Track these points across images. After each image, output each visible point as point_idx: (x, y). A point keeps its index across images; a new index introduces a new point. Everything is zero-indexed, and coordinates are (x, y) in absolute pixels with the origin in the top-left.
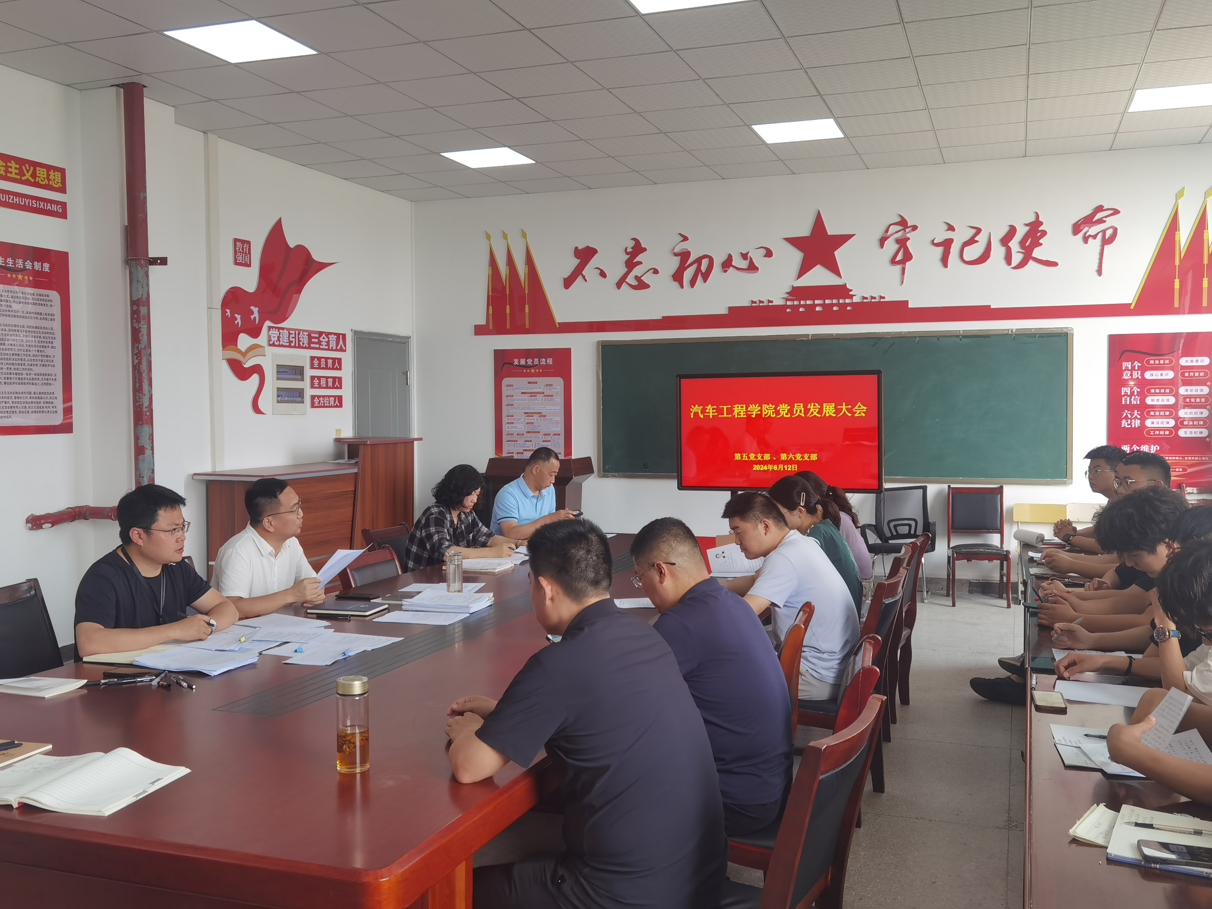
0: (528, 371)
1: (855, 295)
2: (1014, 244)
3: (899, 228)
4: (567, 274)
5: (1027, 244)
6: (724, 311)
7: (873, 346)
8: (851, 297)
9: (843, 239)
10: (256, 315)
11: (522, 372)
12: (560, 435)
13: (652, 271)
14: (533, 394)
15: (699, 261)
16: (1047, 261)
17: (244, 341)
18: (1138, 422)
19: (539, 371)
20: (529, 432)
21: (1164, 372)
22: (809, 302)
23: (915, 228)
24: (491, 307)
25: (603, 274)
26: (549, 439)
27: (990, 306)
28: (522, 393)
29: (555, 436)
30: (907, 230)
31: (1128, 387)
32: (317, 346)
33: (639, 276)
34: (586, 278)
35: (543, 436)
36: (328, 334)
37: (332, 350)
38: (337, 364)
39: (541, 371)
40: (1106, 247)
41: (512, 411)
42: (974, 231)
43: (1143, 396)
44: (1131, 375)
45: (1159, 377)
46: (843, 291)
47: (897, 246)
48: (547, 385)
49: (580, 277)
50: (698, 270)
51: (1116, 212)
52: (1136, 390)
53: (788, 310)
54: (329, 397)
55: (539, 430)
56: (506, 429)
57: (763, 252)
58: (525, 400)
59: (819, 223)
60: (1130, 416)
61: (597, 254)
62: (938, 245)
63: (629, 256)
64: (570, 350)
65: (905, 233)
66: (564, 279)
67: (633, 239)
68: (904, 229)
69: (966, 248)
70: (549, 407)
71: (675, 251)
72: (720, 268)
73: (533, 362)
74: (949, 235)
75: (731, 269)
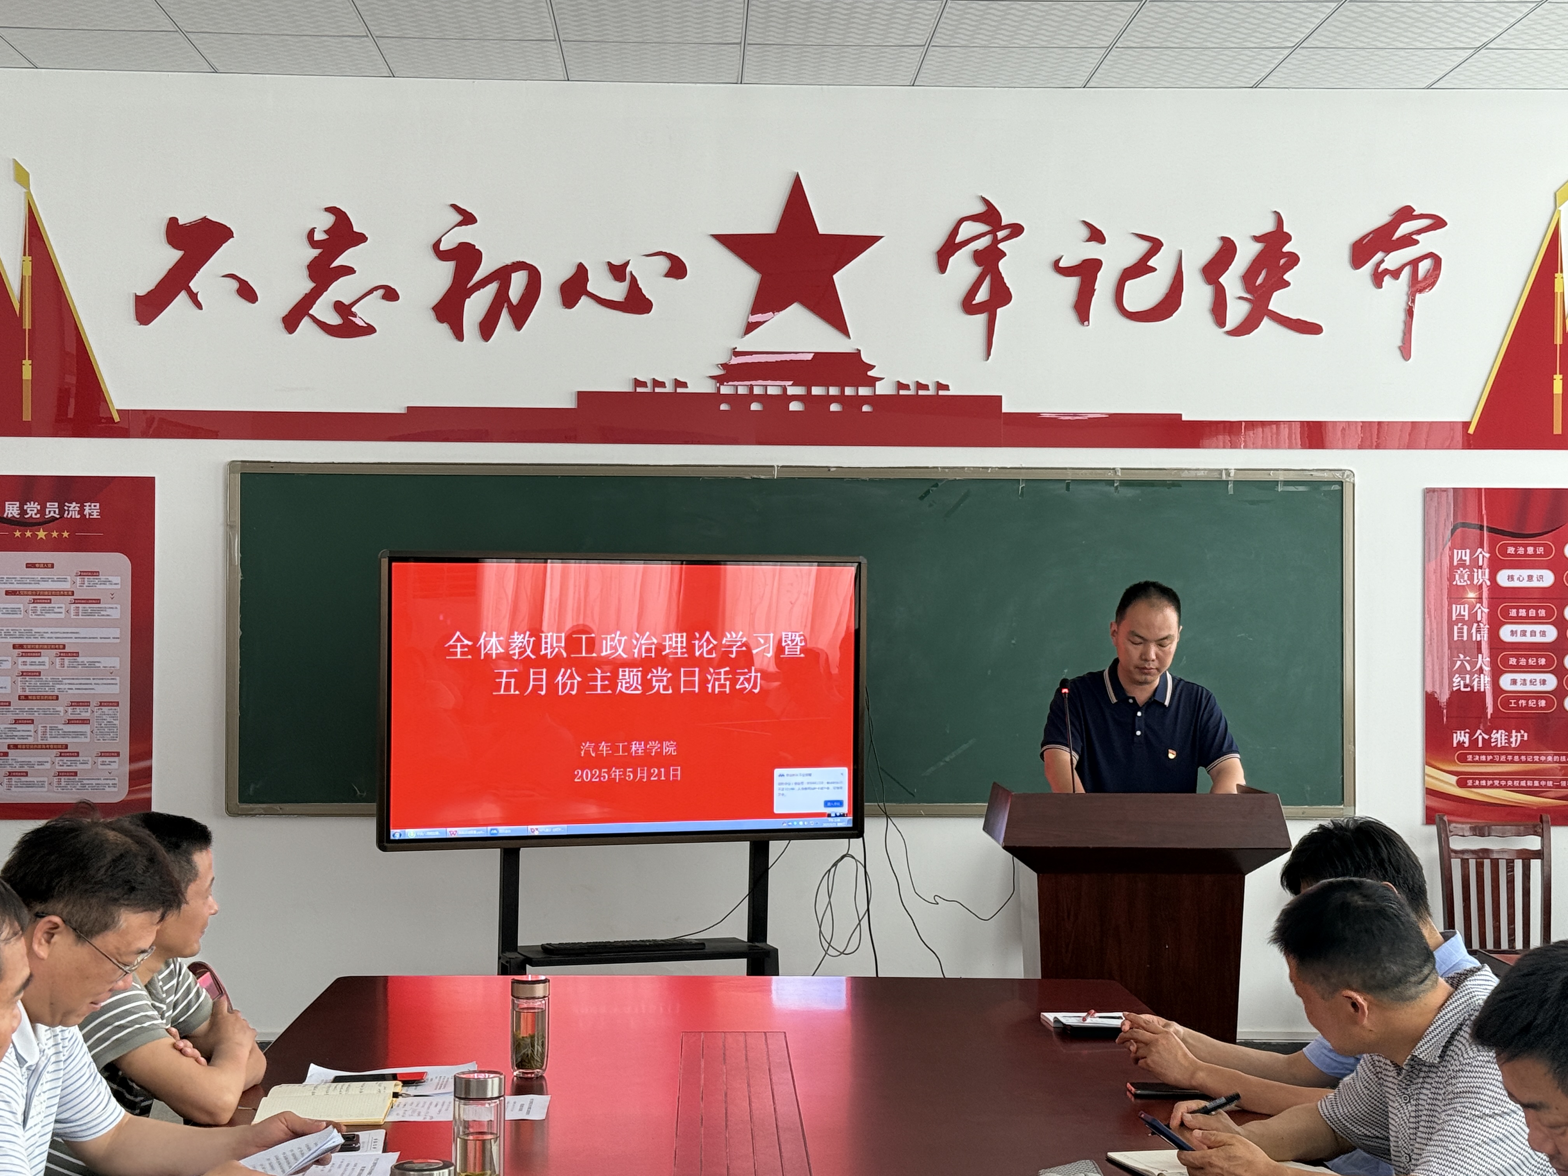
0: (28, 534)
1: (881, 379)
2: (1231, 280)
3: (981, 228)
4: (145, 286)
5: (1259, 281)
6: (568, 402)
7: (922, 498)
8: (872, 382)
9: (854, 245)
11: (11, 536)
12: (117, 704)
13: (381, 292)
14: (40, 597)
15: (503, 275)
16: (1299, 321)
18: (1487, 679)
19: (60, 535)
20: (27, 698)
21: (1535, 573)
22: (773, 390)
23: (1016, 230)
25: (247, 292)
26: (85, 715)
27: (1181, 415)
28: (8, 593)
29: (105, 709)
30: (1001, 234)
31: (1463, 604)
33: (347, 302)
34: (200, 298)
35: (70, 709)
39: (66, 534)
40: (1418, 296)
42: (1145, 246)
43: (1494, 623)
44: (1471, 578)
45: (1525, 584)
46: (852, 368)
47: (974, 271)
48: (82, 574)
49: (183, 296)
50: (501, 298)
51: (1438, 223)
52: (1481, 610)
53: (724, 407)
55: (56, 693)
57: (663, 264)
59: (797, 205)
60: (1468, 668)
61: (231, 239)
62: (1067, 272)
63: (319, 251)
64: (151, 481)
65: (996, 241)
66: (138, 298)
67: (330, 210)
68: (993, 232)
69: (1128, 284)
70: (83, 632)
71: (443, 247)
72: (557, 297)
73: (42, 512)
74: (1093, 251)
75: (584, 299)
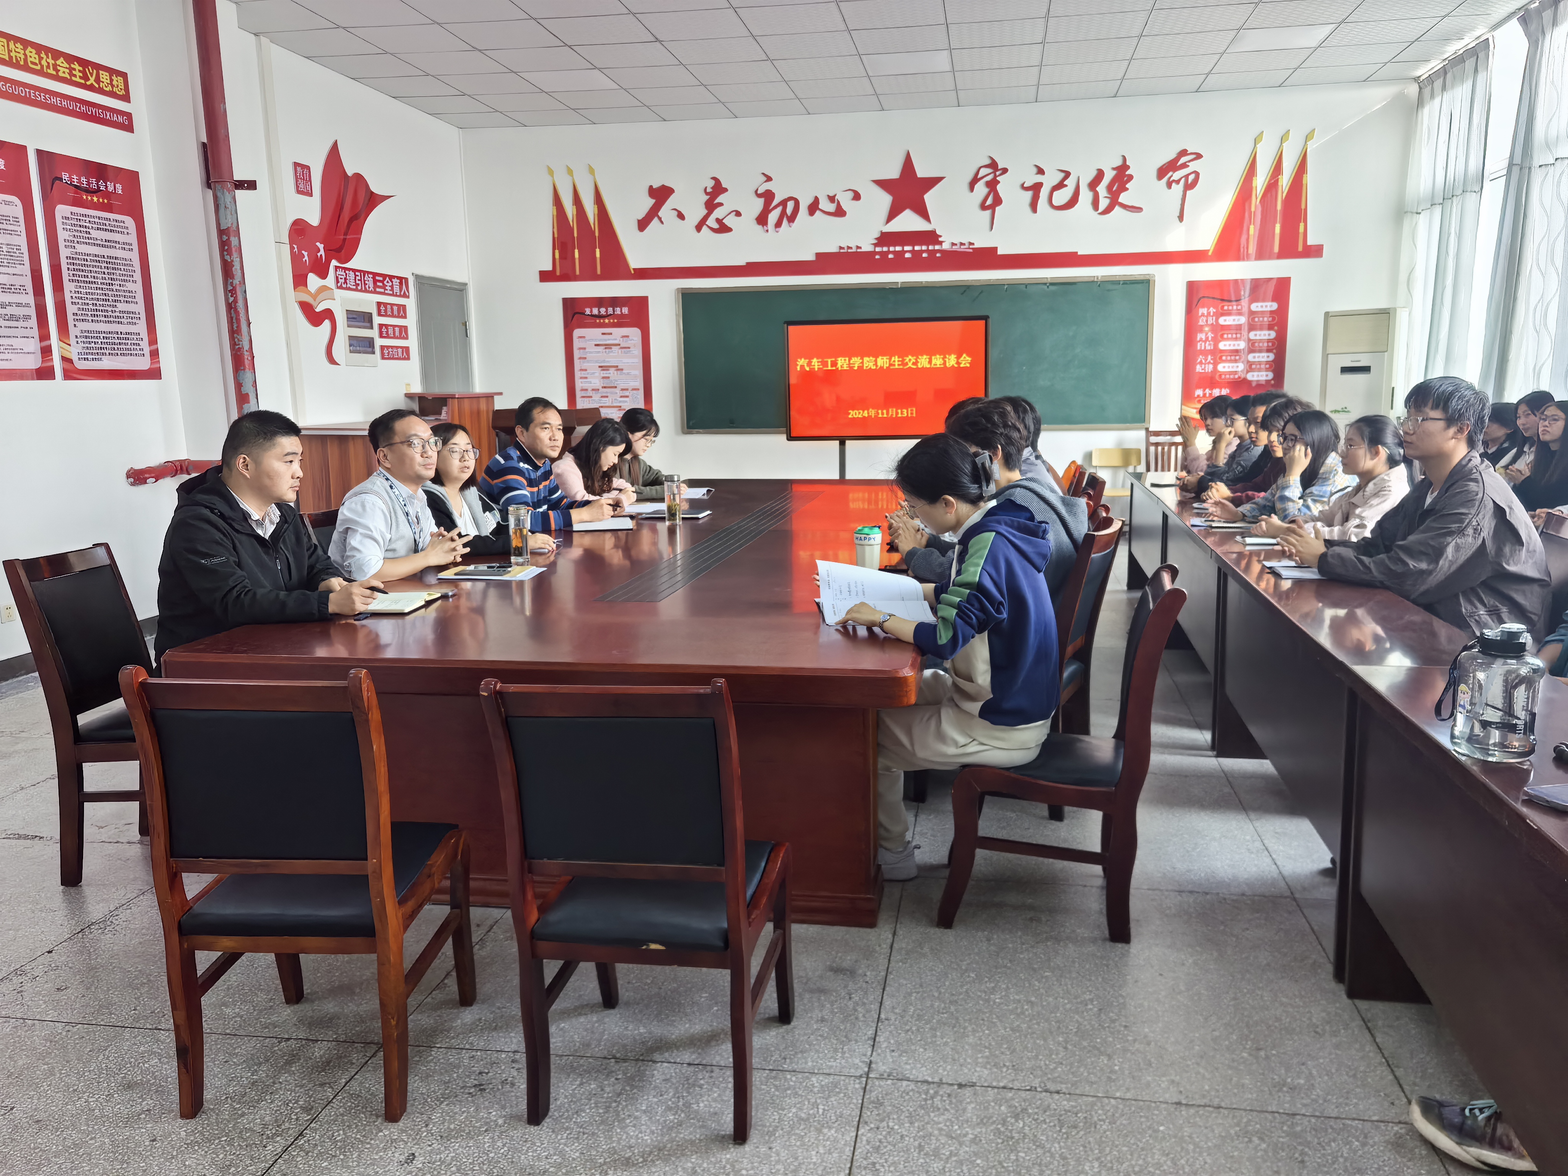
0: (602, 321)
1: (944, 242)
2: (1102, 189)
3: (989, 170)
4: (641, 215)
5: (1114, 189)
6: (812, 258)
7: (962, 294)
8: (941, 243)
9: (932, 182)
10: (322, 252)
11: (595, 322)
12: (638, 389)
13: (734, 213)
14: (608, 346)
15: (784, 203)
16: (1132, 206)
17: (313, 281)
18: (1211, 366)
20: (605, 387)
21: (1237, 318)
22: (898, 248)
23: (1005, 171)
24: (557, 252)
25: (681, 216)
26: (626, 393)
27: (1077, 252)
28: (596, 345)
29: (633, 391)
30: (998, 173)
31: (1203, 333)
32: (382, 290)
33: (721, 218)
34: (662, 219)
35: (621, 391)
36: (391, 277)
37: (396, 296)
38: (402, 311)
39: (615, 321)
40: (1188, 192)
41: (585, 365)
42: (1063, 175)
43: (1216, 341)
44: (1207, 321)
45: (1232, 323)
46: (931, 237)
47: (986, 190)
48: (622, 336)
49: (656, 219)
50: (783, 213)
51: (1199, 156)
52: (1210, 335)
53: (877, 257)
54: (397, 347)
55: (616, 385)
56: (579, 384)
57: (851, 195)
58: (599, 352)
59: (908, 165)
60: (1204, 362)
61: (674, 195)
62: (1027, 189)
63: (708, 197)
64: (647, 297)
65: (995, 176)
66: (639, 221)
67: (714, 178)
68: (994, 173)
69: (1055, 193)
70: (625, 360)
71: (759, 192)
72: (807, 212)
73: (607, 311)
74: (1039, 178)
75: (818, 213)
